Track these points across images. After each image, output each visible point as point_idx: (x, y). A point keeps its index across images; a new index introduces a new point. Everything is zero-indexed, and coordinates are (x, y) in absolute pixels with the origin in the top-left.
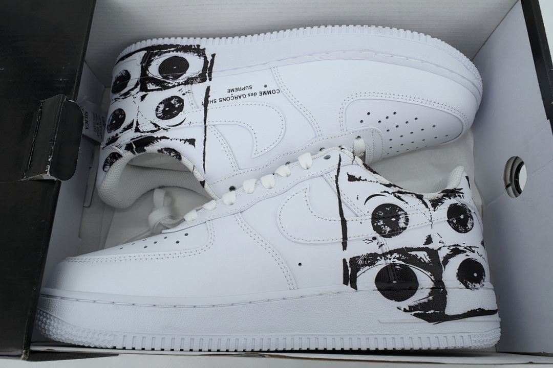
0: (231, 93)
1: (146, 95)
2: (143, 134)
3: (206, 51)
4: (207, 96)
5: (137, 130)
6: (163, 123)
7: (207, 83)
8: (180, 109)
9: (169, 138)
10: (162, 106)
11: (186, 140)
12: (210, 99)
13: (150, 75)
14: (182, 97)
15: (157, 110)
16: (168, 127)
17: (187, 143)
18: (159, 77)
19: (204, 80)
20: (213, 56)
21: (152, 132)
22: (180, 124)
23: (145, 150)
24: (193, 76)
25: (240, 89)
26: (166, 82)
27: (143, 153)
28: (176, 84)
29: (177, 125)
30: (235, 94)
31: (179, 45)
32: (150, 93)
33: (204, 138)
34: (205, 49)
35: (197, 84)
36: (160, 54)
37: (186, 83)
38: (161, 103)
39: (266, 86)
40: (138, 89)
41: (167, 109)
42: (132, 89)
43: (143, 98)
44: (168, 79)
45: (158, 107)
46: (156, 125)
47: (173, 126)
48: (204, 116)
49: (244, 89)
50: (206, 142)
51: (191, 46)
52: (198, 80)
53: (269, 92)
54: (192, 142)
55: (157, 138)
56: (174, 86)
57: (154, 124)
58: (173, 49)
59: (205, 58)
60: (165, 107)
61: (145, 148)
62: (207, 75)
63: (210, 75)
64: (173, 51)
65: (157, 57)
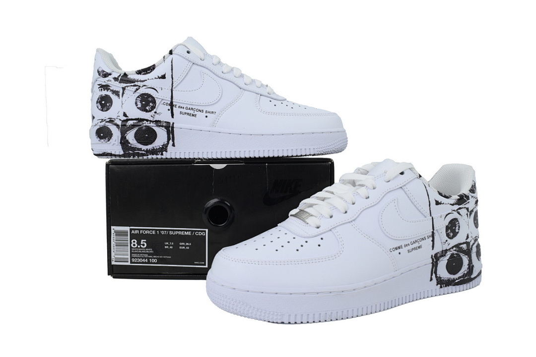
0: (420, 245)
1: (467, 239)
2: (464, 206)
3: (436, 283)
4: (433, 241)
5: (467, 209)
6: (455, 215)
7: (433, 253)
8: (447, 228)
9: (450, 204)
10: (457, 231)
11: (440, 203)
12: (431, 239)
13: (467, 256)
14: (447, 238)
15: (459, 227)
16: (453, 212)
17: (440, 202)
18: (462, 255)
19: (436, 255)
20: (431, 279)
21: (460, 208)
22: (447, 215)
23: (458, 196)
24: (442, 258)
25: (415, 249)
26: (457, 251)
27: (459, 194)
28: (451, 250)
29: (449, 214)
30: (416, 245)
31: (454, 286)
32: (465, 241)
33: (431, 206)
34: (437, 285)
35: (439, 251)
36: (464, 275)
37: (446, 251)
38: (458, 232)
39: (400, 253)
40: (471, 244)
41: (454, 228)
42: (474, 244)
43: (468, 237)
44: (456, 254)
45: (459, 230)
46: (459, 213)
47: (450, 213)
48: (434, 223)
49: (413, 249)
50: (429, 204)
51: (446, 286)
52: (439, 255)
53: (396, 249)
54: (438, 203)
55: (456, 204)
56: (452, 248)
57: (460, 214)
58: (457, 281)
59: (436, 277)
60: (455, 229)
61: (459, 198)
62: (435, 260)
63: (433, 260)
64: (457, 279)
65: (466, 272)
